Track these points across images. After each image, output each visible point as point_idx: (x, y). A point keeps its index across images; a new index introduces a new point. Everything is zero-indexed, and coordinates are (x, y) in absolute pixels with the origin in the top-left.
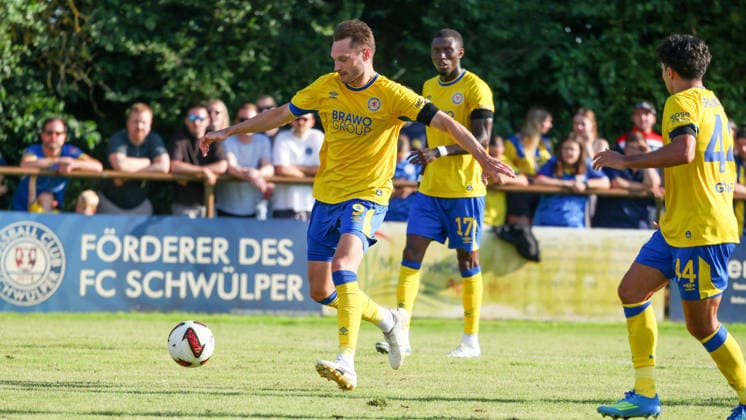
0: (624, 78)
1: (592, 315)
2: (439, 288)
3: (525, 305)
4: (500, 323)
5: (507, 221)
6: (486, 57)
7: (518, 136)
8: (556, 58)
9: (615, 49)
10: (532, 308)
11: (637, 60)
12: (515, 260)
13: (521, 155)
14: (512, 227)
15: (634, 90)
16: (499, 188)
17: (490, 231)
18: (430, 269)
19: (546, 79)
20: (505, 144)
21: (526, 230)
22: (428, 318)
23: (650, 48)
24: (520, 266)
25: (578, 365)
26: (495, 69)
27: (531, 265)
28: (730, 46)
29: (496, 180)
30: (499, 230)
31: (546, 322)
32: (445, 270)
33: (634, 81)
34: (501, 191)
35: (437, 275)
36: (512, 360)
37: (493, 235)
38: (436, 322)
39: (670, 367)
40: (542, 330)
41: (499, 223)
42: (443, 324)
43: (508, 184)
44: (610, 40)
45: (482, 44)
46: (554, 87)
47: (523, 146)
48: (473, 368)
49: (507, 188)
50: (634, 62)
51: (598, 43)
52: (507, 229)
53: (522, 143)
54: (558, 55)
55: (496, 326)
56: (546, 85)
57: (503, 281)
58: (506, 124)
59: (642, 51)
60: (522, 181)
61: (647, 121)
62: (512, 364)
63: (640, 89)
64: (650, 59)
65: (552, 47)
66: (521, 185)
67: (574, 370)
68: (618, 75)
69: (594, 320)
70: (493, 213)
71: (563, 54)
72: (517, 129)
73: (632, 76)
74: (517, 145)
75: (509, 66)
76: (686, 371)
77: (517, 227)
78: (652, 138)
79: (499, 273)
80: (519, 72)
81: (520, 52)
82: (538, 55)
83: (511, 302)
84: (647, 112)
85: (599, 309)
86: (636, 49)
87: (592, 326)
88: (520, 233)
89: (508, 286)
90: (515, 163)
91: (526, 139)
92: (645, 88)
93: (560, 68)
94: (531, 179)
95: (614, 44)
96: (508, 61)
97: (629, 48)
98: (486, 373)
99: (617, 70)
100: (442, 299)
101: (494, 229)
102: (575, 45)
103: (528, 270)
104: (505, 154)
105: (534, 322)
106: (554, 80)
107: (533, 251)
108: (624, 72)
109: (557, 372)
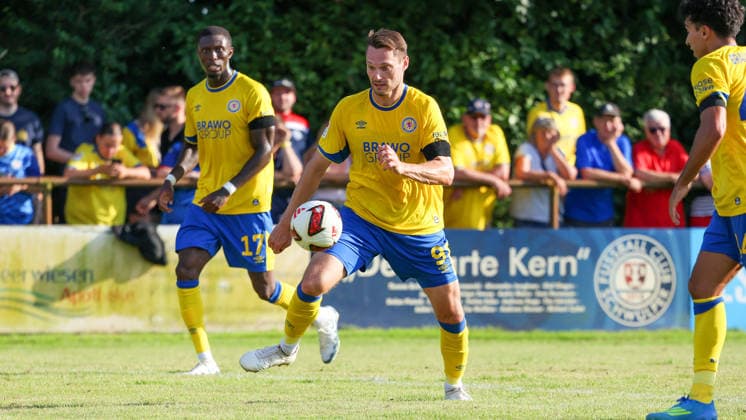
0: (258, 52)
1: (228, 324)
2: (53, 300)
3: (151, 316)
4: (122, 337)
5: (127, 220)
6: (100, 33)
7: (137, 122)
8: (178, 32)
9: (247, 20)
10: (159, 319)
11: (273, 31)
12: (139, 264)
13: (141, 144)
14: (134, 227)
15: (269, 66)
16: (118, 182)
17: (109, 232)
18: (42, 277)
19: (169, 57)
20: (122, 133)
21: (150, 229)
22: (41, 334)
23: (287, 17)
24: (143, 272)
25: (213, 381)
26: (110, 47)
27: (156, 269)
28: (377, 12)
29: (113, 174)
30: (119, 231)
31: (175, 334)
32: (57, 278)
33: (270, 55)
34: (121, 186)
35: (50, 284)
36: (138, 378)
37: (112, 236)
38: (50, 338)
39: (318, 381)
40: (171, 342)
41: (120, 222)
42: (58, 340)
43: (127, 178)
44: (240, 9)
45: (95, 19)
46: (178, 66)
47: (144, 134)
48: (93, 389)
49: (128, 182)
50: (269, 34)
51: (226, 13)
52: (128, 229)
53: (141, 130)
54: (181, 28)
55: (119, 341)
56: (168, 63)
57: (125, 288)
58: (124, 110)
59: (277, 20)
60: (144, 174)
61: (287, 101)
62: (137, 383)
63: (276, 64)
64: (286, 29)
65: (174, 20)
66: (143, 179)
67: (208, 387)
68: (251, 50)
69: (231, 330)
70: (113, 212)
71: (187, 28)
72: (136, 115)
73: (267, 49)
74: (135, 132)
75: (125, 42)
76: (338, 385)
77: (140, 227)
78: (293, 120)
79: (121, 280)
80: (137, 49)
81: (138, 26)
82: (160, 28)
83: (134, 312)
84: (287, 90)
85: (236, 317)
86: (270, 19)
87: (229, 337)
88: (143, 233)
89: (131, 295)
90: (135, 153)
91: (147, 126)
92: (283, 64)
93: (184, 43)
94: (154, 172)
95: (245, 14)
96: (124, 37)
97: (264, 17)
98: (107, 394)
99: (250, 44)
100: (56, 312)
101: (113, 229)
102: (200, 17)
103: (154, 275)
104: (123, 143)
105: (162, 334)
106: (178, 58)
107: (159, 254)
108: (258, 46)
109: (188, 390)
